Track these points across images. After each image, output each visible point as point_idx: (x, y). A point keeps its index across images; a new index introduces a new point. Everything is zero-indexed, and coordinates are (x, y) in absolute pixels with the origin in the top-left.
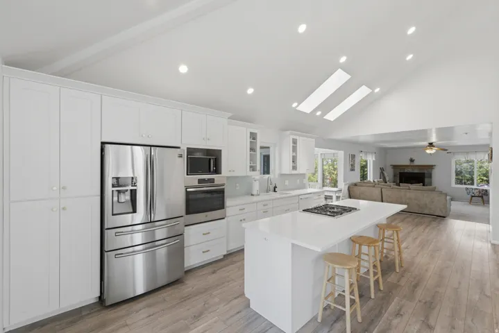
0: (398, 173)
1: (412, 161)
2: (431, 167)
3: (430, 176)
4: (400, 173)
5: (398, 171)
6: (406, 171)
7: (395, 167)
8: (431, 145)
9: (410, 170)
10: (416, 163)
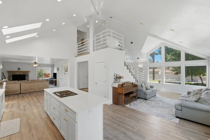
0: (11, 75)
1: (19, 69)
2: (28, 72)
3: (28, 76)
4: (13, 75)
5: (11, 74)
6: (16, 74)
7: (9, 72)
8: (35, 63)
9: (18, 73)
10: (21, 70)
